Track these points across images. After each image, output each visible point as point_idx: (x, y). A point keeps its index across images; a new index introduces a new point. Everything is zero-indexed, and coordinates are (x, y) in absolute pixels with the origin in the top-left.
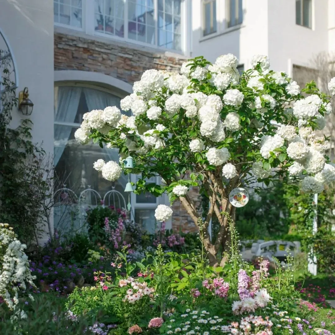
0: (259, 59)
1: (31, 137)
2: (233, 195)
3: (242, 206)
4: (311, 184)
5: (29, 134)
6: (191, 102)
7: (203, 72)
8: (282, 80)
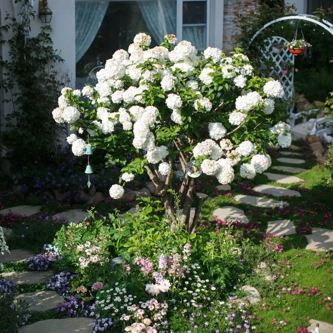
0: (210, 53)
1: (52, 42)
2: (189, 167)
3: (196, 177)
4: (246, 172)
5: (50, 39)
6: (126, 118)
7: (151, 75)
8: (229, 75)
